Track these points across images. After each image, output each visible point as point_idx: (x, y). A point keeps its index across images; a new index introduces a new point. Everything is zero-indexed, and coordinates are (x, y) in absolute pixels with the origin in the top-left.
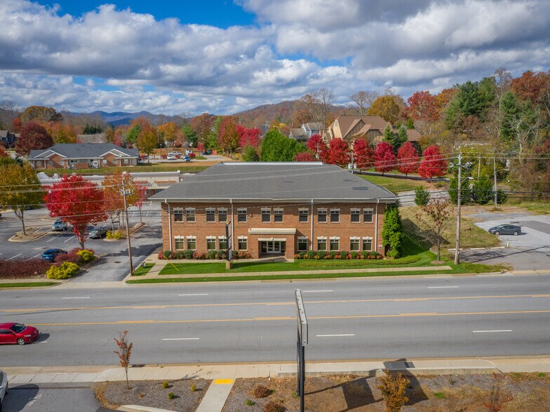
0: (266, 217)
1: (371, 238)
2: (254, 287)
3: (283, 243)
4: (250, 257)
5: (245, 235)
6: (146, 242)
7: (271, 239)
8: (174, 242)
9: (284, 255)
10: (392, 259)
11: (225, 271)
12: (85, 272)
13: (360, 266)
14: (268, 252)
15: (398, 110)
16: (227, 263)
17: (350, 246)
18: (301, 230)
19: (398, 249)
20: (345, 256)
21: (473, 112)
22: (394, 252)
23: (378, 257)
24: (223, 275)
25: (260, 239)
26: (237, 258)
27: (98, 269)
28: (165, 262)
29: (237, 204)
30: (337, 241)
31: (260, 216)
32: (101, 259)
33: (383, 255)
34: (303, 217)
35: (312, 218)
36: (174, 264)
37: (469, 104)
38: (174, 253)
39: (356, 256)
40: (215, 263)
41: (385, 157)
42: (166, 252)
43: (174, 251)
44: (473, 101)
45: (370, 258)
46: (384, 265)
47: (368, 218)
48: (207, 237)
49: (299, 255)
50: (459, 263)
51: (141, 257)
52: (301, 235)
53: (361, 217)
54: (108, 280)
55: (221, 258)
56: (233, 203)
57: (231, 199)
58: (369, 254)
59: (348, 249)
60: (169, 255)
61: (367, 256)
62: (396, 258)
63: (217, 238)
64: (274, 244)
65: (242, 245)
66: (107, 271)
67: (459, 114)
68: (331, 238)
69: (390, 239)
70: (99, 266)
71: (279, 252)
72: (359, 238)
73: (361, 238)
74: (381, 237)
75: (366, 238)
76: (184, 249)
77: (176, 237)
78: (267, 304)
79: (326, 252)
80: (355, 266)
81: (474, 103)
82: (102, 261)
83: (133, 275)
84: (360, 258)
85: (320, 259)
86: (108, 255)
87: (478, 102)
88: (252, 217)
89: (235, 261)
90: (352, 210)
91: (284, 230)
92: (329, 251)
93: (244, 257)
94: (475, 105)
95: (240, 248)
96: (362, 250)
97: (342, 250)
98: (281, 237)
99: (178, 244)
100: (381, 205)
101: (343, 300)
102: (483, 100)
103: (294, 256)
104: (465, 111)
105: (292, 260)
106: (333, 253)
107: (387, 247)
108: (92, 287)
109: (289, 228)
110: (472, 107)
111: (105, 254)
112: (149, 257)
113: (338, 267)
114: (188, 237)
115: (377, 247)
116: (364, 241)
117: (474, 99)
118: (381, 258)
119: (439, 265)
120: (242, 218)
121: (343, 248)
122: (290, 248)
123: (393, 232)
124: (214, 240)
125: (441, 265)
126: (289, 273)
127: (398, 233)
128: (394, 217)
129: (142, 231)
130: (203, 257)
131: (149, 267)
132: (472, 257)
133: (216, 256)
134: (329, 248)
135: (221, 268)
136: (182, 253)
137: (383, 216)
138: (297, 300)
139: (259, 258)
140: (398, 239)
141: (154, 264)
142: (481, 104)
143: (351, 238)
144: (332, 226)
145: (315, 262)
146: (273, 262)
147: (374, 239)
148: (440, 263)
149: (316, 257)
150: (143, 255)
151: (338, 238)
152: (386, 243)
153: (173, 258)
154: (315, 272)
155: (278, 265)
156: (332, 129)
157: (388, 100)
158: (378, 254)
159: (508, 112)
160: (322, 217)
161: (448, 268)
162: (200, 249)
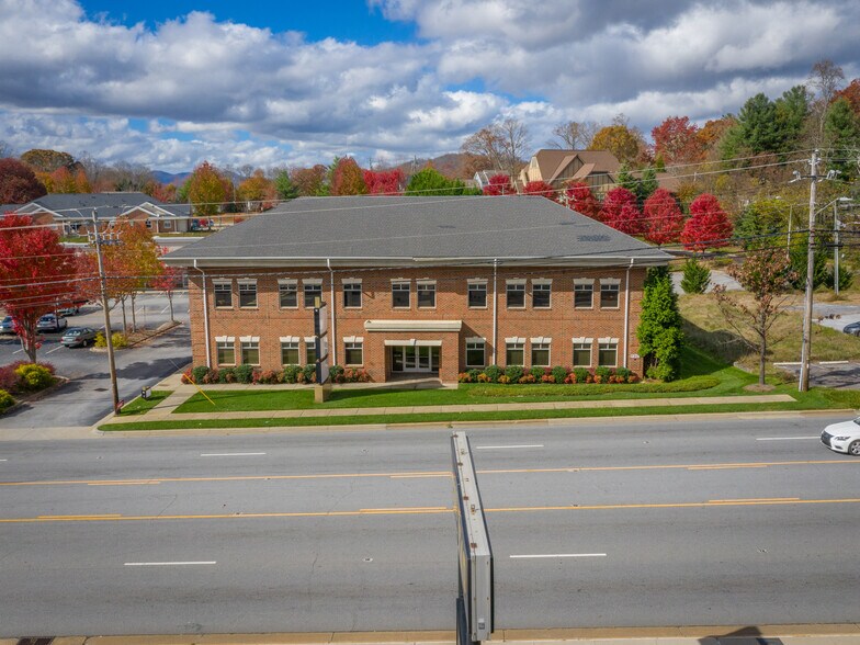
0: (400, 299)
1: (615, 341)
2: (368, 439)
3: (436, 350)
4: (368, 379)
5: (358, 334)
6: (170, 352)
7: (411, 342)
8: (214, 348)
9: (437, 375)
10: (659, 383)
11: (311, 405)
12: (27, 407)
13: (597, 395)
14: (406, 370)
15: (637, 148)
16: (318, 390)
17: (571, 356)
18: (471, 325)
19: (672, 362)
20: (563, 377)
21: (768, 146)
22: (663, 369)
23: (630, 379)
24: (307, 413)
25: (388, 343)
26: (343, 381)
27: (55, 403)
28: (194, 389)
29: (341, 271)
30: (546, 345)
31: (390, 296)
32: (69, 384)
33: (640, 374)
34: (477, 298)
35: (494, 299)
36: (208, 393)
37: (760, 133)
38: (215, 372)
39: (584, 378)
40: (296, 391)
41: (622, 213)
42: (198, 369)
43: (215, 367)
44: (767, 127)
45: (615, 382)
46: (646, 392)
47: (609, 297)
48: (283, 339)
49: (467, 375)
50: (808, 389)
51: (151, 379)
52: (473, 334)
53: (596, 296)
54: (64, 423)
55: (308, 381)
56: (333, 268)
57: (328, 258)
58: (611, 373)
59: (568, 362)
60: (203, 376)
61: (608, 377)
62: (667, 380)
63: (302, 340)
64: (417, 352)
65: (352, 355)
66: (72, 406)
67: (743, 150)
68: (533, 340)
69: (656, 341)
70: (59, 397)
71: (429, 370)
72: (590, 340)
73: (596, 341)
74: (635, 339)
75: (606, 340)
76: (236, 362)
77: (218, 339)
78: (394, 475)
79: (524, 369)
80: (586, 396)
81: (768, 131)
82: (71, 386)
83: (119, 413)
84: (592, 381)
85: (511, 382)
86: (86, 377)
87: (776, 130)
88: (373, 297)
89: (337, 387)
90: (577, 282)
91: (437, 324)
92: (530, 366)
93: (355, 380)
94: (770, 134)
95: (348, 361)
96: (596, 366)
97: (556, 365)
98: (431, 338)
99: (223, 353)
100: (638, 271)
101: (570, 466)
102: (784, 125)
103: (458, 377)
104: (754, 144)
105: (454, 386)
106: (537, 370)
107: (649, 359)
108: (25, 439)
109: (449, 319)
110: (766, 137)
111: (83, 375)
112: (165, 381)
113: (549, 397)
114: (243, 339)
115: (629, 357)
116: (602, 346)
117: (770, 124)
118: (637, 380)
119: (762, 393)
120: (352, 297)
121: (559, 360)
122: (450, 361)
123: (661, 328)
124: (295, 344)
125: (769, 393)
126: (446, 409)
127: (672, 330)
128: (664, 296)
129: (169, 335)
130: (273, 379)
131: (160, 397)
132: (829, 378)
133: (300, 376)
134: (530, 359)
135: (306, 401)
136: (230, 370)
137: (640, 295)
138: (456, 465)
139: (387, 380)
140: (672, 341)
141: (170, 393)
142: (781, 133)
143: (575, 340)
144: (535, 315)
145: (501, 389)
146: (415, 388)
147: (621, 343)
148: (766, 388)
149: (502, 378)
150: (155, 375)
151: (548, 340)
152: (647, 351)
153: (211, 381)
154: (501, 407)
155: (425, 393)
156: (526, 174)
157: (620, 131)
158: (631, 374)
159: (840, 136)
160: (515, 298)
161: (787, 398)
162: (268, 362)
